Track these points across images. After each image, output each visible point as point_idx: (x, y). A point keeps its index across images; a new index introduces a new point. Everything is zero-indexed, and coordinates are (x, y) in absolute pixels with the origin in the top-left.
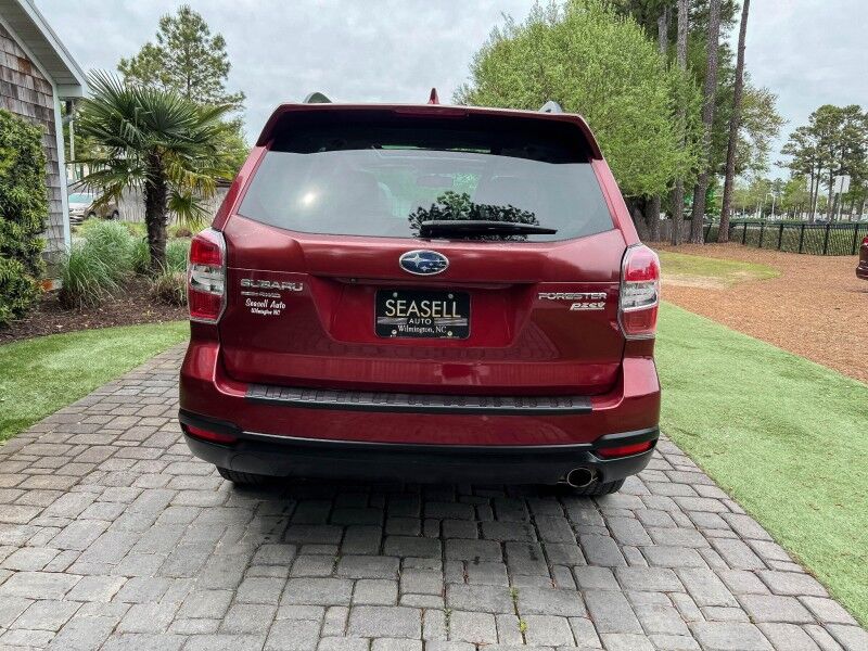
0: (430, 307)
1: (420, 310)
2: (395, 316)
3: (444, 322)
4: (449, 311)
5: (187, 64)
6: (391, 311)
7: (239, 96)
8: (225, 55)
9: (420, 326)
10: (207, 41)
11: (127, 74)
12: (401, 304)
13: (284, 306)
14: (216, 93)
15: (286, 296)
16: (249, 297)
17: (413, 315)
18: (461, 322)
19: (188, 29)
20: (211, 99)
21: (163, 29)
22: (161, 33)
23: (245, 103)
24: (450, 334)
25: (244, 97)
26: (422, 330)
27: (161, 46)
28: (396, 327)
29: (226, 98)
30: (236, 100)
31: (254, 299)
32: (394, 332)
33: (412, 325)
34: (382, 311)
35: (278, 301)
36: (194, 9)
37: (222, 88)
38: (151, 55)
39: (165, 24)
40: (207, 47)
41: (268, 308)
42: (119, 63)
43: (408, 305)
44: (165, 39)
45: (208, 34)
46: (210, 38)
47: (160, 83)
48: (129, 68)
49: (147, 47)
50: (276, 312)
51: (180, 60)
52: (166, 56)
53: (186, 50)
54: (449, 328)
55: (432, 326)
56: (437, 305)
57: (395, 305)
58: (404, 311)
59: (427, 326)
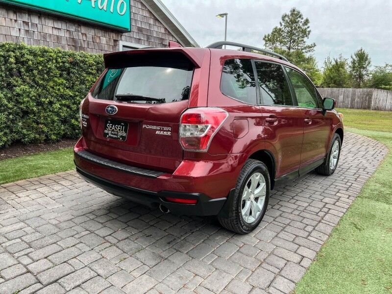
0: (118, 127)
1: (115, 129)
3: (120, 134)
4: (122, 130)
5: (291, 33)
6: (108, 128)
7: (313, 45)
8: (308, 27)
9: (114, 135)
10: (301, 22)
11: (266, 41)
14: (301, 45)
17: (113, 130)
18: (124, 135)
19: (293, 18)
20: (299, 48)
21: (283, 20)
22: (282, 21)
23: (315, 48)
24: (121, 139)
25: (315, 45)
26: (114, 136)
27: (281, 27)
28: (108, 134)
29: (307, 47)
30: (311, 47)
32: (108, 136)
33: (112, 134)
36: (297, 9)
37: (304, 42)
38: (277, 32)
39: (283, 18)
40: (301, 24)
42: (264, 37)
43: (112, 126)
44: (283, 24)
45: (303, 19)
46: (303, 21)
47: (279, 43)
48: (267, 39)
49: (275, 29)
51: (288, 32)
52: (282, 31)
53: (292, 28)
55: (117, 135)
56: (120, 127)
57: (109, 125)
58: (111, 128)
59: (116, 135)
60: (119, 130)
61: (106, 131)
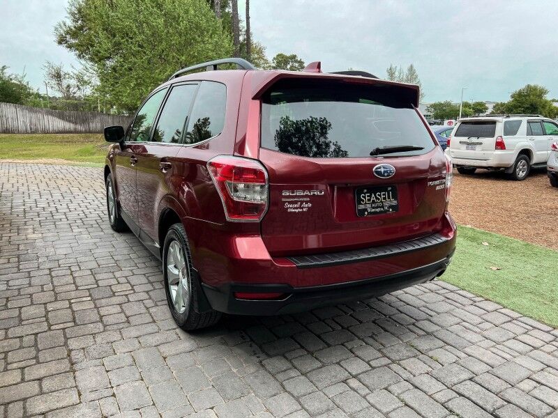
0: (380, 196)
1: (377, 198)
2: (366, 203)
3: (387, 203)
4: (389, 198)
6: (363, 201)
9: (377, 207)
12: (368, 196)
13: (310, 205)
15: (313, 199)
16: (286, 202)
17: (374, 202)
18: (394, 203)
24: (391, 210)
26: (378, 210)
28: (366, 210)
31: (290, 203)
32: (366, 213)
33: (374, 208)
34: (360, 201)
35: (307, 202)
41: (300, 208)
43: (370, 196)
50: (304, 210)
54: (390, 207)
55: (383, 207)
56: (383, 195)
57: (365, 197)
58: (369, 200)
59: (380, 207)
60: (385, 198)
61: (361, 207)
